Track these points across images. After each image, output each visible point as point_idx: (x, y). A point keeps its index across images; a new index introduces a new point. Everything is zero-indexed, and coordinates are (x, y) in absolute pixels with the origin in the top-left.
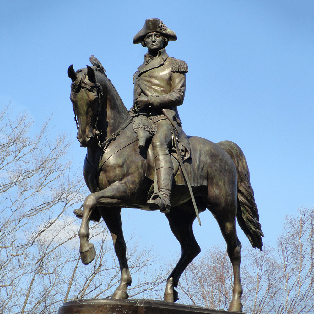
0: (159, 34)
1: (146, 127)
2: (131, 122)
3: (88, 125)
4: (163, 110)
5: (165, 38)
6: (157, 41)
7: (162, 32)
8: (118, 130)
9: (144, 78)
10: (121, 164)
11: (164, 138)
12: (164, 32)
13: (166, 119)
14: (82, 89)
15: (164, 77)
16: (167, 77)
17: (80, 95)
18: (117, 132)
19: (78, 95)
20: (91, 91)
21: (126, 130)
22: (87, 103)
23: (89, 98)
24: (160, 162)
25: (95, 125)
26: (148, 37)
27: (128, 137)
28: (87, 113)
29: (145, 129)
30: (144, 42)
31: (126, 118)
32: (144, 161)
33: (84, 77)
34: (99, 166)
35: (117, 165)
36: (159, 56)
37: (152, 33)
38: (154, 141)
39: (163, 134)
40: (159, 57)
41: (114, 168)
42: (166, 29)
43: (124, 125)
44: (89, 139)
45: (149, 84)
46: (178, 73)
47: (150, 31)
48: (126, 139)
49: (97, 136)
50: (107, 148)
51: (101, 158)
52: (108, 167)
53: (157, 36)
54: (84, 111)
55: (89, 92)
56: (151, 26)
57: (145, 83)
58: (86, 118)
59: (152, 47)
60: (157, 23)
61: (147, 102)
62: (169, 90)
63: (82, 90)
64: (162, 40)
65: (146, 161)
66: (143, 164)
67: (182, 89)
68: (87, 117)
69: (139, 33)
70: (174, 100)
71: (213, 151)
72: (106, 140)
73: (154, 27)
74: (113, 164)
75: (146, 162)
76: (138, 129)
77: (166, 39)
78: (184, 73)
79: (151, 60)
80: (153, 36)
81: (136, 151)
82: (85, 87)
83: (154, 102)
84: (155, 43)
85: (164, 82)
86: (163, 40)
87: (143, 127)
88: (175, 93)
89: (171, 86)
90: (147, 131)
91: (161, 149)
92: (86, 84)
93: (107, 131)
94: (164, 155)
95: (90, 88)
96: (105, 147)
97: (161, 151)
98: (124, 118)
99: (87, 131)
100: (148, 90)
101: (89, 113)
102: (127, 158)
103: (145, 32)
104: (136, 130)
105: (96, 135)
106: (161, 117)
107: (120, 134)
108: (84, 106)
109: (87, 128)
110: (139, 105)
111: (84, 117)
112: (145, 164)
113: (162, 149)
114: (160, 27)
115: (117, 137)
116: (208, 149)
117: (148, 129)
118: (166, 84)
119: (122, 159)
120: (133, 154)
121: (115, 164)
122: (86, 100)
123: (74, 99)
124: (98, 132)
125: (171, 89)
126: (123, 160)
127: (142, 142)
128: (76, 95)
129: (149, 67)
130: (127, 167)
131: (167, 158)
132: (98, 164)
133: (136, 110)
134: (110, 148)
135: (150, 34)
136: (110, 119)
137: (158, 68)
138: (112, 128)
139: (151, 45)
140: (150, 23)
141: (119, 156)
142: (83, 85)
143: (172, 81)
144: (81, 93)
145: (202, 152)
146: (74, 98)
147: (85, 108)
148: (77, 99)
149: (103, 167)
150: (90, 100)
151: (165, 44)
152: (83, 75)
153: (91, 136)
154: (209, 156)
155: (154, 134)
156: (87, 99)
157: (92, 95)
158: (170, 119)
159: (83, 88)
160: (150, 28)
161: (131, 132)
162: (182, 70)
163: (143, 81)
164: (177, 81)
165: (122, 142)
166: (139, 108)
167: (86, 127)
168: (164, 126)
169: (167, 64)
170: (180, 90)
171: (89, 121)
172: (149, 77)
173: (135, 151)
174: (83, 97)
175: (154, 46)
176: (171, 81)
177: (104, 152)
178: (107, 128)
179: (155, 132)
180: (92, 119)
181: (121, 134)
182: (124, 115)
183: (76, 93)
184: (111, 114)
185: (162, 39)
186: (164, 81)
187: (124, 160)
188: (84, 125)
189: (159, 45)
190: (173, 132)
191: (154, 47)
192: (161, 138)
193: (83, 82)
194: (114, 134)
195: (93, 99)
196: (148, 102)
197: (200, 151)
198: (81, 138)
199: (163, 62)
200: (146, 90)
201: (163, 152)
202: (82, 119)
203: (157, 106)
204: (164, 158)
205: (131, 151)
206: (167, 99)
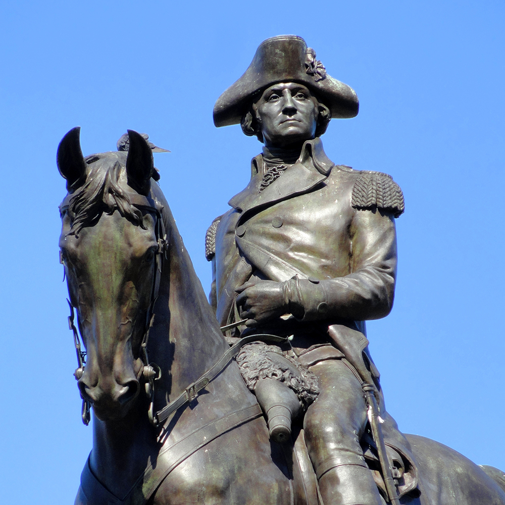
0: (306, 88)
1: (287, 374)
2: (235, 359)
3: (122, 339)
4: (331, 328)
5: (322, 105)
6: (301, 112)
7: (315, 84)
8: (201, 375)
9: (259, 227)
10: (221, 485)
11: (346, 411)
12: (320, 84)
13: (339, 359)
14: (105, 214)
15: (328, 222)
16: (340, 224)
17: (96, 233)
18: (199, 381)
19: (89, 235)
20: (138, 222)
21: (222, 380)
22: (124, 263)
23: (130, 245)
24: (340, 489)
25: (140, 344)
26: (268, 99)
27: (233, 403)
28: (121, 299)
29: (283, 380)
30: (254, 114)
31: (220, 343)
32: (286, 483)
33: (115, 173)
34: (144, 490)
35: (207, 487)
36: (304, 161)
37: (282, 85)
38: (317, 422)
39: (341, 400)
40: (306, 163)
41: (196, 496)
42: (324, 78)
43: (219, 364)
44: (123, 390)
45: (279, 246)
46: (374, 212)
47: (277, 79)
48: (228, 409)
49: (147, 385)
50: (173, 433)
51: (149, 463)
52: (177, 492)
53: (300, 96)
54: (109, 290)
55: (129, 226)
56: (280, 60)
57: (266, 242)
58: (115, 317)
59: (286, 127)
60: (300, 52)
61: (279, 298)
62: (345, 268)
63: (105, 219)
64: (314, 110)
65: (290, 486)
66: (284, 496)
67: (388, 263)
68: (119, 312)
69: (234, 87)
70: (368, 296)
71: (474, 479)
72: (169, 405)
73: (291, 65)
74: (196, 485)
75: (291, 488)
76: (261, 379)
77: (325, 107)
78: (393, 212)
79: (281, 173)
80: (288, 96)
81: (262, 450)
82: (118, 208)
83: (305, 297)
84: (293, 117)
85: (330, 240)
86: (316, 110)
87: (279, 372)
88: (369, 276)
89: (351, 255)
90: (290, 387)
91: (341, 446)
92: (122, 197)
93: (171, 375)
94: (352, 468)
95: (136, 212)
96: (165, 426)
97: (343, 453)
98: (213, 342)
99: (118, 360)
100: (277, 264)
101: (127, 299)
102: (236, 467)
103: (258, 82)
104: (254, 382)
105: (144, 379)
106: (324, 352)
107: (207, 388)
108: (111, 274)
109: (118, 350)
110: (253, 310)
111: (111, 312)
112: (289, 494)
113: (346, 448)
114: (307, 66)
115: (200, 399)
116: (459, 470)
117: (293, 382)
118: (335, 247)
119: (222, 469)
120: (253, 455)
121: (200, 485)
122: (121, 253)
123: (78, 250)
124: (148, 369)
125: (349, 264)
126: (225, 471)
127: (280, 420)
128: (84, 235)
129: (274, 192)
130: (238, 498)
131: (363, 475)
132: (142, 483)
133: (239, 327)
134: (179, 430)
135: (276, 87)
136: (180, 336)
137: (306, 195)
138: (186, 365)
139: (282, 122)
140: (278, 51)
141: (214, 460)
142: (110, 199)
143: (355, 238)
144: (104, 229)
145: (445, 478)
146: (77, 245)
147: (116, 280)
148: (87, 248)
149: (157, 495)
150: (135, 252)
151: (321, 125)
152: (112, 165)
153: (130, 380)
154: (467, 492)
155: (311, 401)
156: (122, 249)
157: (140, 235)
158: (354, 359)
159: (110, 210)
160: (278, 67)
161: (241, 389)
162: (388, 203)
163: (256, 238)
164: (371, 238)
165: (217, 416)
166: (249, 321)
167: (114, 345)
168: (341, 378)
169: (335, 185)
170: (385, 267)
171: (123, 329)
172: (278, 224)
173: (258, 447)
174: (110, 243)
175: (292, 125)
176: (351, 237)
177: (162, 445)
178: (171, 364)
179: (313, 393)
180: (133, 321)
181: (212, 389)
182: (215, 332)
183: (85, 229)
184: (182, 319)
185: (315, 106)
186: (328, 237)
187: (227, 473)
188: (110, 340)
189: (305, 124)
190: (369, 399)
191: (291, 129)
192: (337, 410)
193: (110, 191)
194: (193, 387)
195: (145, 250)
196: (283, 300)
197: (439, 476)
198: (95, 385)
199: (320, 178)
200: (269, 266)
201: (349, 457)
202: (101, 319)
203: (312, 313)
204: (354, 478)
205: (247, 446)
206: (344, 291)
